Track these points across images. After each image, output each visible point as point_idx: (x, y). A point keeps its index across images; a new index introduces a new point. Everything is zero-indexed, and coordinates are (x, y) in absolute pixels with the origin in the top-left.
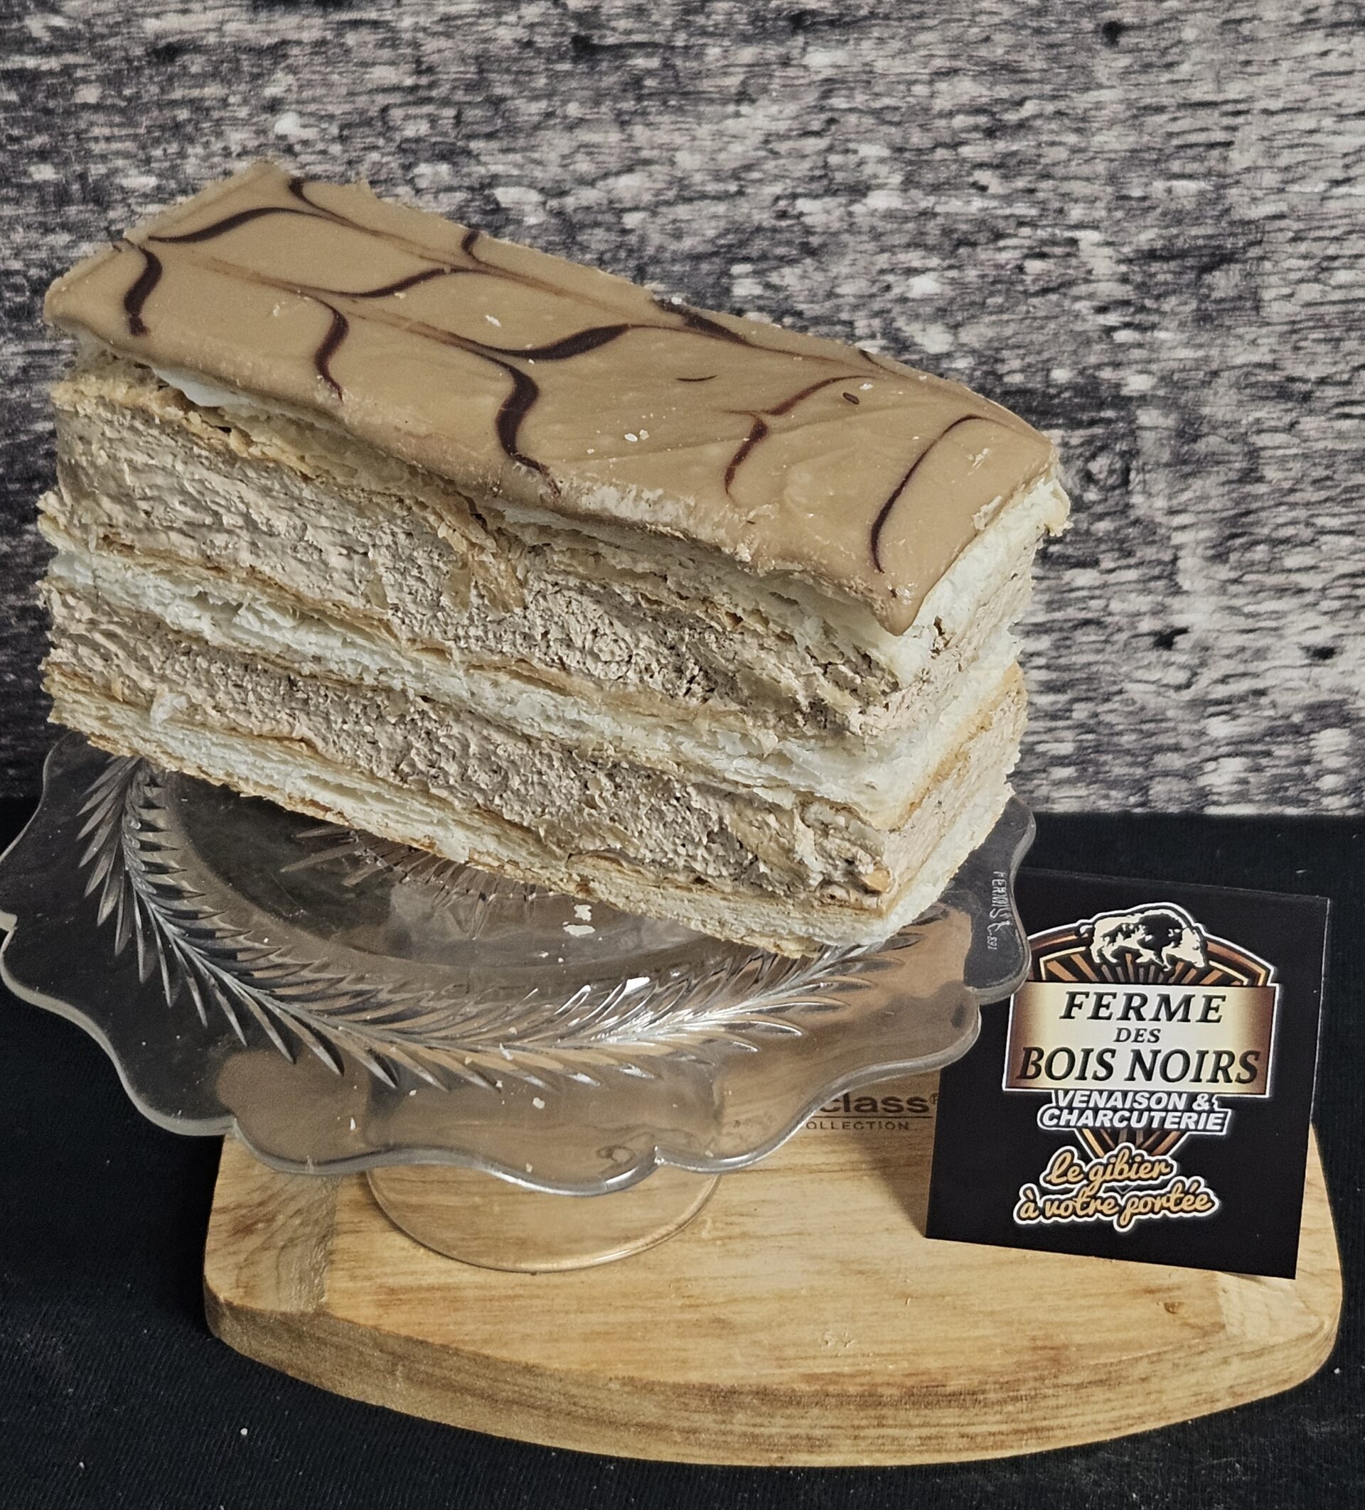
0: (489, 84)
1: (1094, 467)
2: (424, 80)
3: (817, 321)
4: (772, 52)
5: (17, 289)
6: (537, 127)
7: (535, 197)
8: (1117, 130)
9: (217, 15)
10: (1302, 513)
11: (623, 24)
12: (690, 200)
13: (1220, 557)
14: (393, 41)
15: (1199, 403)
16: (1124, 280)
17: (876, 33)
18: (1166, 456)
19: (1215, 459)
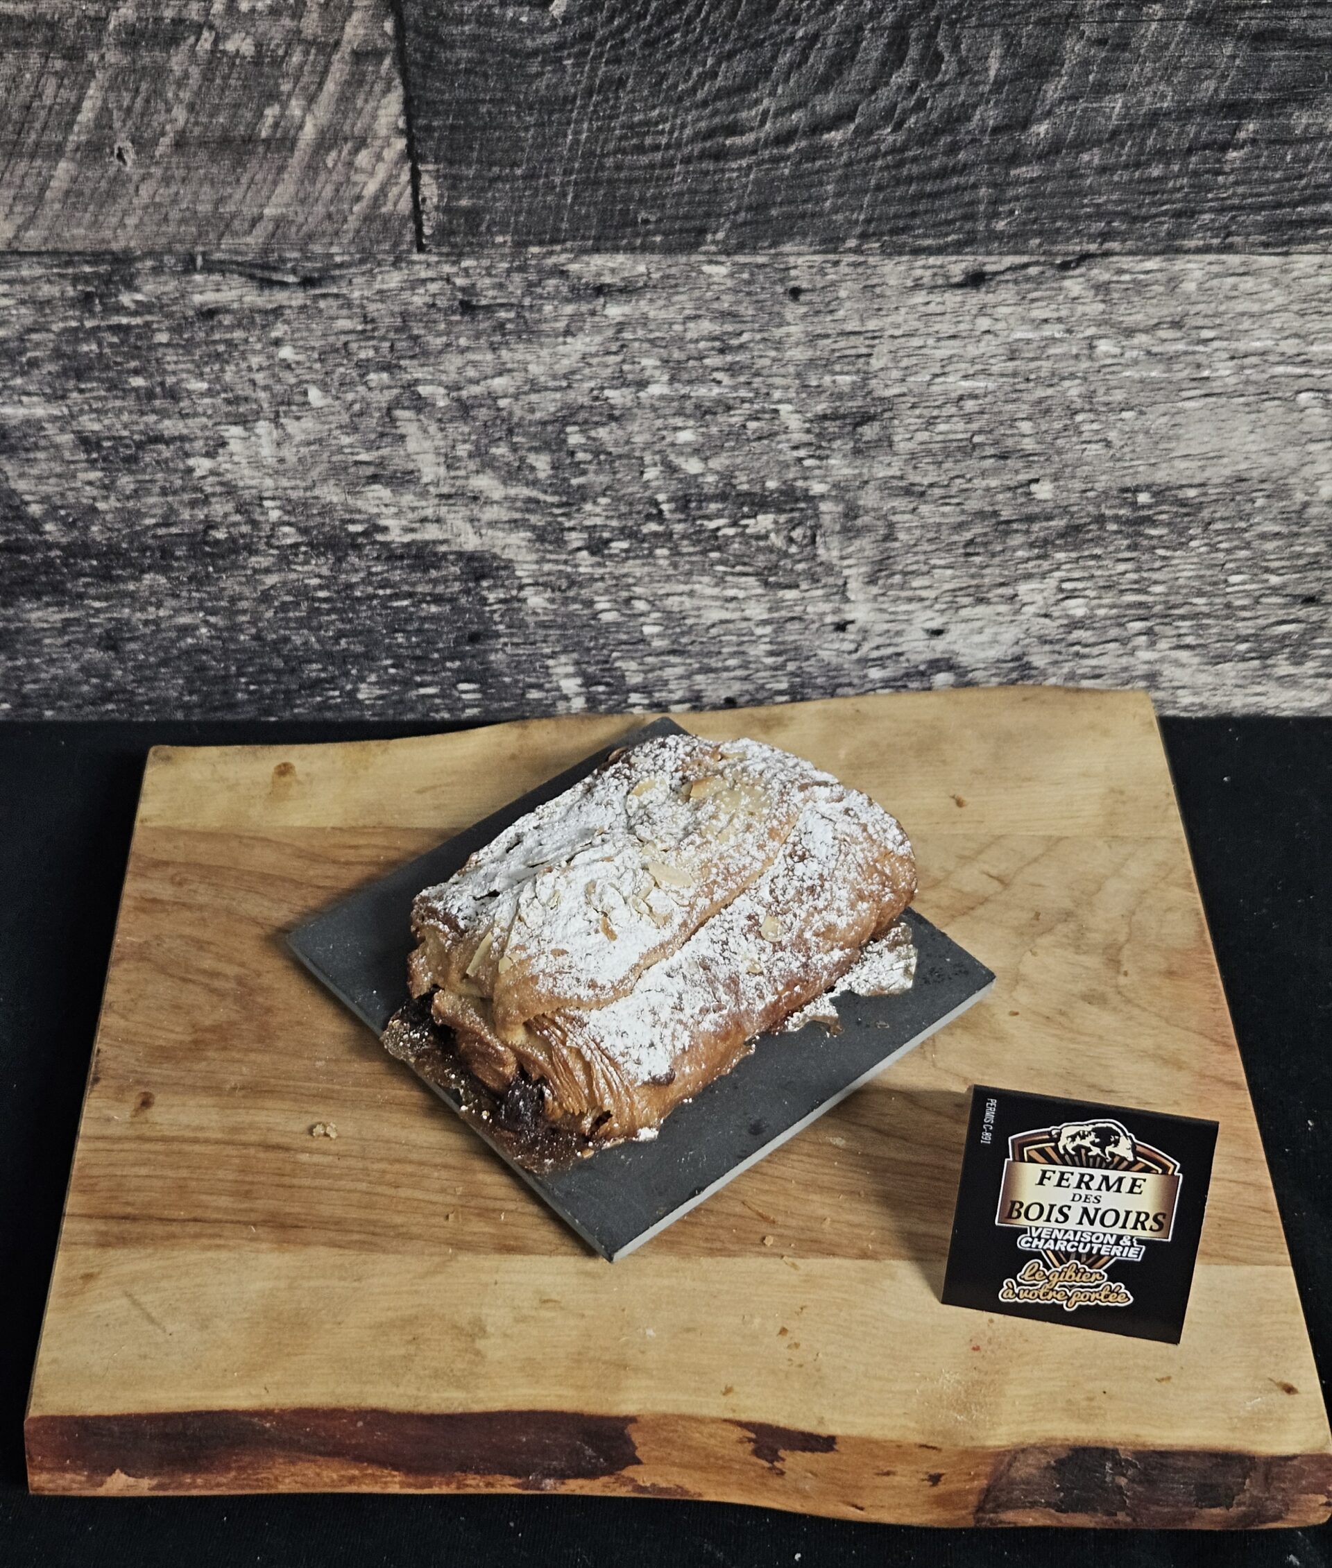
0: (410, 328)
1: (795, 534)
2: (369, 327)
3: (620, 457)
4: (585, 308)
5: (127, 446)
6: (441, 352)
7: (442, 391)
8: (800, 348)
9: (238, 292)
10: (922, 558)
11: (491, 293)
12: (539, 391)
13: (872, 580)
14: (349, 304)
15: (856, 499)
16: (808, 431)
17: (648, 296)
18: (838, 528)
19: (867, 529)
